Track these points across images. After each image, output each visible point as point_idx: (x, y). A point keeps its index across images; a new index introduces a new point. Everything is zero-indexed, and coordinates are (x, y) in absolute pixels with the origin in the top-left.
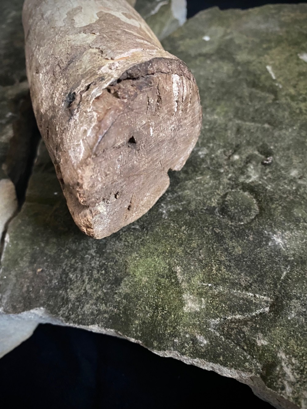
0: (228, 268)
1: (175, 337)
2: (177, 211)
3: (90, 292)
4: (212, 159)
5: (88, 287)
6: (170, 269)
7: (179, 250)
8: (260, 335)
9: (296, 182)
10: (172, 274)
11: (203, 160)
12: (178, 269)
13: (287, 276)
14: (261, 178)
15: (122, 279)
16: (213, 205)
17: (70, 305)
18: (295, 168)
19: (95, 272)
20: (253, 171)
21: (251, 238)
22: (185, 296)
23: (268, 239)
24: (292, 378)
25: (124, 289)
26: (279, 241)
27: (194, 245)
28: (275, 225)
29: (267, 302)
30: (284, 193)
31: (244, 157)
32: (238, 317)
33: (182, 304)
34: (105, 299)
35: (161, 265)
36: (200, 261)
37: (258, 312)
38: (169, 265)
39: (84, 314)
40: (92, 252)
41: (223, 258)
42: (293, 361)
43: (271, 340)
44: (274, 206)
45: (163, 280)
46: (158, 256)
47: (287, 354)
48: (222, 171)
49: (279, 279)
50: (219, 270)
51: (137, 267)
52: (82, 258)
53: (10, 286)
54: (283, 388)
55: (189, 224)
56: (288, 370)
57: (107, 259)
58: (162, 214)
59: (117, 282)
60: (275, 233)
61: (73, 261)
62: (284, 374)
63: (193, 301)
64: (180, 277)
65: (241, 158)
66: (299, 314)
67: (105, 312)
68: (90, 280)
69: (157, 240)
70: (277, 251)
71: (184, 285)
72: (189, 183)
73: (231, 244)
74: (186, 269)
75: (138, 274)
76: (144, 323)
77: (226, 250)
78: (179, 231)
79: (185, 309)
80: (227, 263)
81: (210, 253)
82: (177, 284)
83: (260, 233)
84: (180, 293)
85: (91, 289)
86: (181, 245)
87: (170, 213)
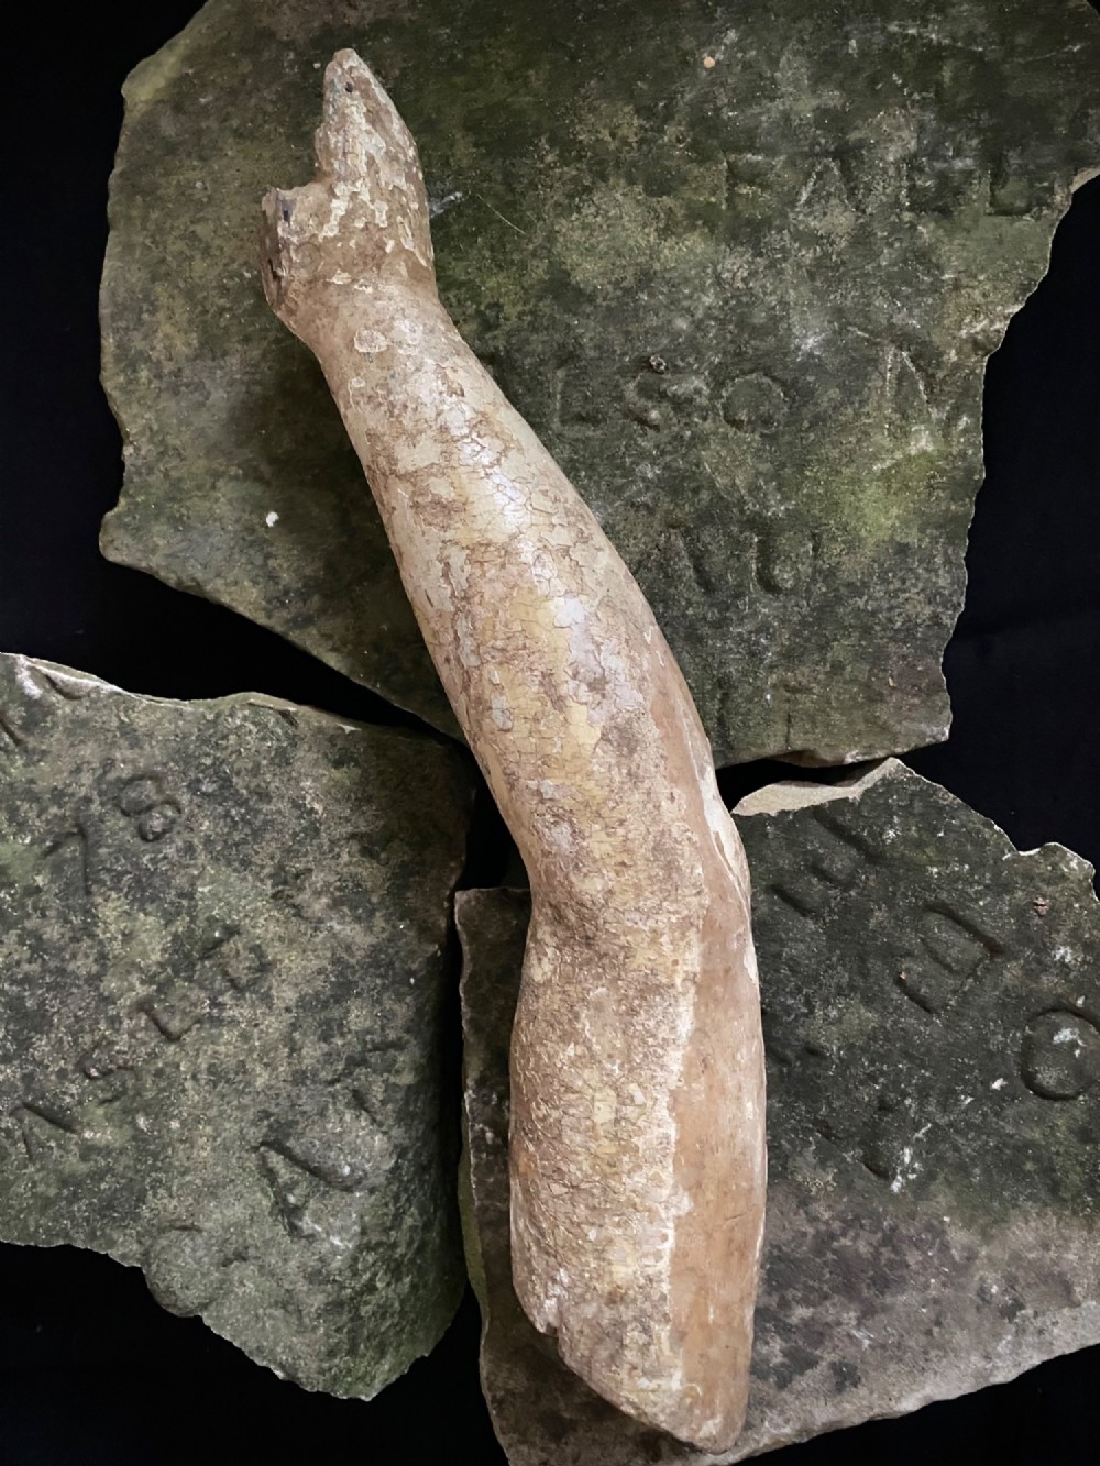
0: (863, 403)
1: (965, 454)
2: (779, 489)
3: (921, 585)
4: (663, 453)
5: (914, 590)
6: (878, 480)
7: (847, 471)
8: (945, 358)
9: (701, 321)
10: (885, 476)
11: (667, 467)
12: (877, 467)
13: (864, 330)
14: (697, 373)
15: (899, 544)
16: (757, 437)
17: (940, 610)
18: (669, 322)
19: (892, 587)
20: (684, 385)
21: (811, 379)
22: (913, 453)
23: (810, 355)
24: (986, 322)
25: (913, 538)
26: (811, 341)
27: (835, 453)
28: (783, 350)
29: (895, 355)
30: (725, 338)
31: (650, 404)
32: (921, 388)
33: (924, 453)
34: (927, 560)
35: (873, 491)
36: (859, 441)
37: (910, 365)
38: (872, 480)
39: (952, 584)
40: (861, 603)
41: (850, 411)
42: (967, 321)
43: (950, 346)
44: (751, 351)
45: (894, 486)
46: (860, 500)
47: (960, 329)
48: (688, 433)
49: (868, 340)
50: (868, 415)
51: (880, 527)
52: (874, 614)
53: (914, 726)
54: (998, 331)
55: (801, 467)
56: (979, 327)
57: (871, 575)
58: (787, 509)
59: (903, 550)
60: (798, 348)
61: (877, 628)
62: (983, 330)
63: (918, 441)
64: (888, 463)
65: (654, 407)
66: (910, 315)
67: (946, 553)
68: (905, 591)
69: (834, 507)
70: (827, 344)
71: (899, 455)
72: (721, 481)
73: (826, 404)
74: (875, 457)
75: (890, 523)
76: (953, 499)
77: (835, 408)
78: (815, 478)
79: (930, 448)
80: (857, 405)
81: (845, 428)
82: (897, 465)
83: (804, 368)
84: (909, 459)
85: (915, 586)
86: (839, 472)
87: (785, 499)
